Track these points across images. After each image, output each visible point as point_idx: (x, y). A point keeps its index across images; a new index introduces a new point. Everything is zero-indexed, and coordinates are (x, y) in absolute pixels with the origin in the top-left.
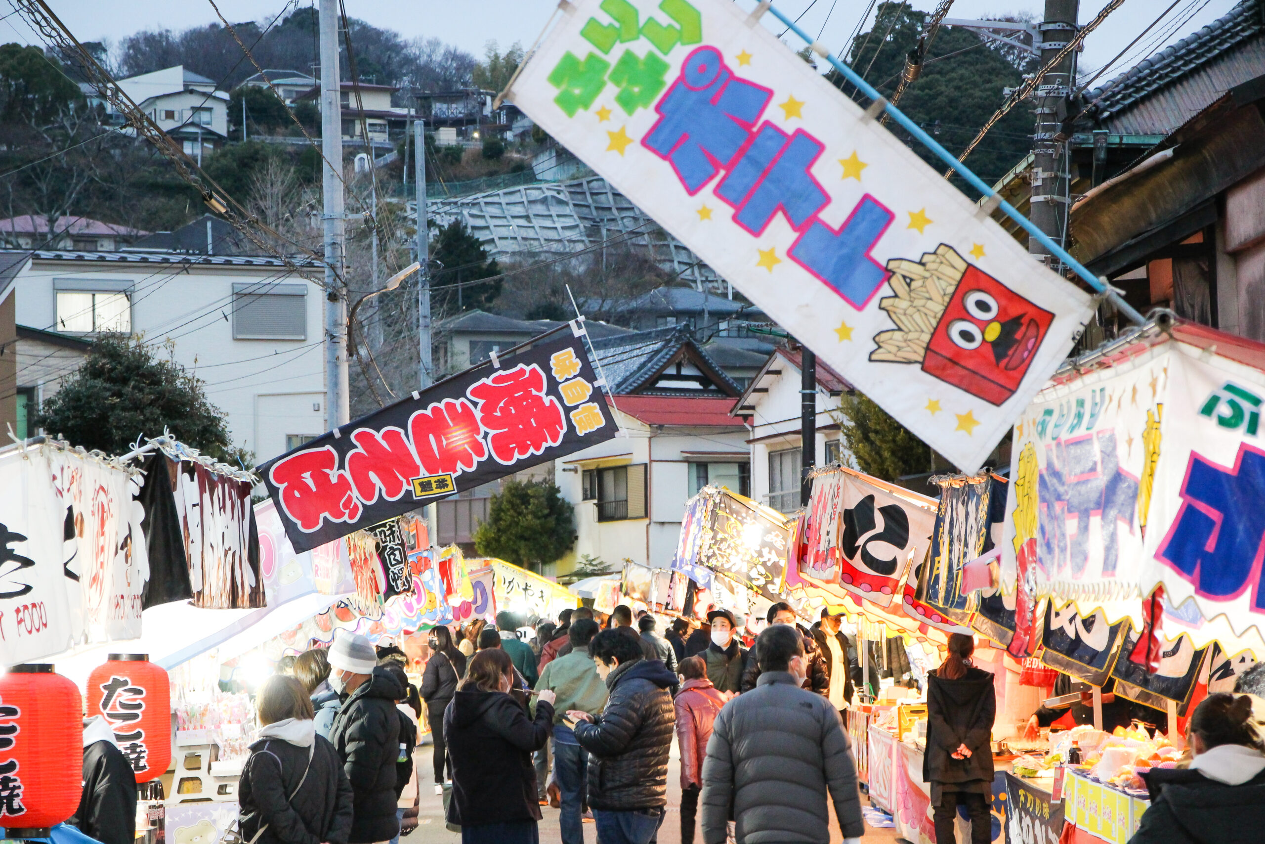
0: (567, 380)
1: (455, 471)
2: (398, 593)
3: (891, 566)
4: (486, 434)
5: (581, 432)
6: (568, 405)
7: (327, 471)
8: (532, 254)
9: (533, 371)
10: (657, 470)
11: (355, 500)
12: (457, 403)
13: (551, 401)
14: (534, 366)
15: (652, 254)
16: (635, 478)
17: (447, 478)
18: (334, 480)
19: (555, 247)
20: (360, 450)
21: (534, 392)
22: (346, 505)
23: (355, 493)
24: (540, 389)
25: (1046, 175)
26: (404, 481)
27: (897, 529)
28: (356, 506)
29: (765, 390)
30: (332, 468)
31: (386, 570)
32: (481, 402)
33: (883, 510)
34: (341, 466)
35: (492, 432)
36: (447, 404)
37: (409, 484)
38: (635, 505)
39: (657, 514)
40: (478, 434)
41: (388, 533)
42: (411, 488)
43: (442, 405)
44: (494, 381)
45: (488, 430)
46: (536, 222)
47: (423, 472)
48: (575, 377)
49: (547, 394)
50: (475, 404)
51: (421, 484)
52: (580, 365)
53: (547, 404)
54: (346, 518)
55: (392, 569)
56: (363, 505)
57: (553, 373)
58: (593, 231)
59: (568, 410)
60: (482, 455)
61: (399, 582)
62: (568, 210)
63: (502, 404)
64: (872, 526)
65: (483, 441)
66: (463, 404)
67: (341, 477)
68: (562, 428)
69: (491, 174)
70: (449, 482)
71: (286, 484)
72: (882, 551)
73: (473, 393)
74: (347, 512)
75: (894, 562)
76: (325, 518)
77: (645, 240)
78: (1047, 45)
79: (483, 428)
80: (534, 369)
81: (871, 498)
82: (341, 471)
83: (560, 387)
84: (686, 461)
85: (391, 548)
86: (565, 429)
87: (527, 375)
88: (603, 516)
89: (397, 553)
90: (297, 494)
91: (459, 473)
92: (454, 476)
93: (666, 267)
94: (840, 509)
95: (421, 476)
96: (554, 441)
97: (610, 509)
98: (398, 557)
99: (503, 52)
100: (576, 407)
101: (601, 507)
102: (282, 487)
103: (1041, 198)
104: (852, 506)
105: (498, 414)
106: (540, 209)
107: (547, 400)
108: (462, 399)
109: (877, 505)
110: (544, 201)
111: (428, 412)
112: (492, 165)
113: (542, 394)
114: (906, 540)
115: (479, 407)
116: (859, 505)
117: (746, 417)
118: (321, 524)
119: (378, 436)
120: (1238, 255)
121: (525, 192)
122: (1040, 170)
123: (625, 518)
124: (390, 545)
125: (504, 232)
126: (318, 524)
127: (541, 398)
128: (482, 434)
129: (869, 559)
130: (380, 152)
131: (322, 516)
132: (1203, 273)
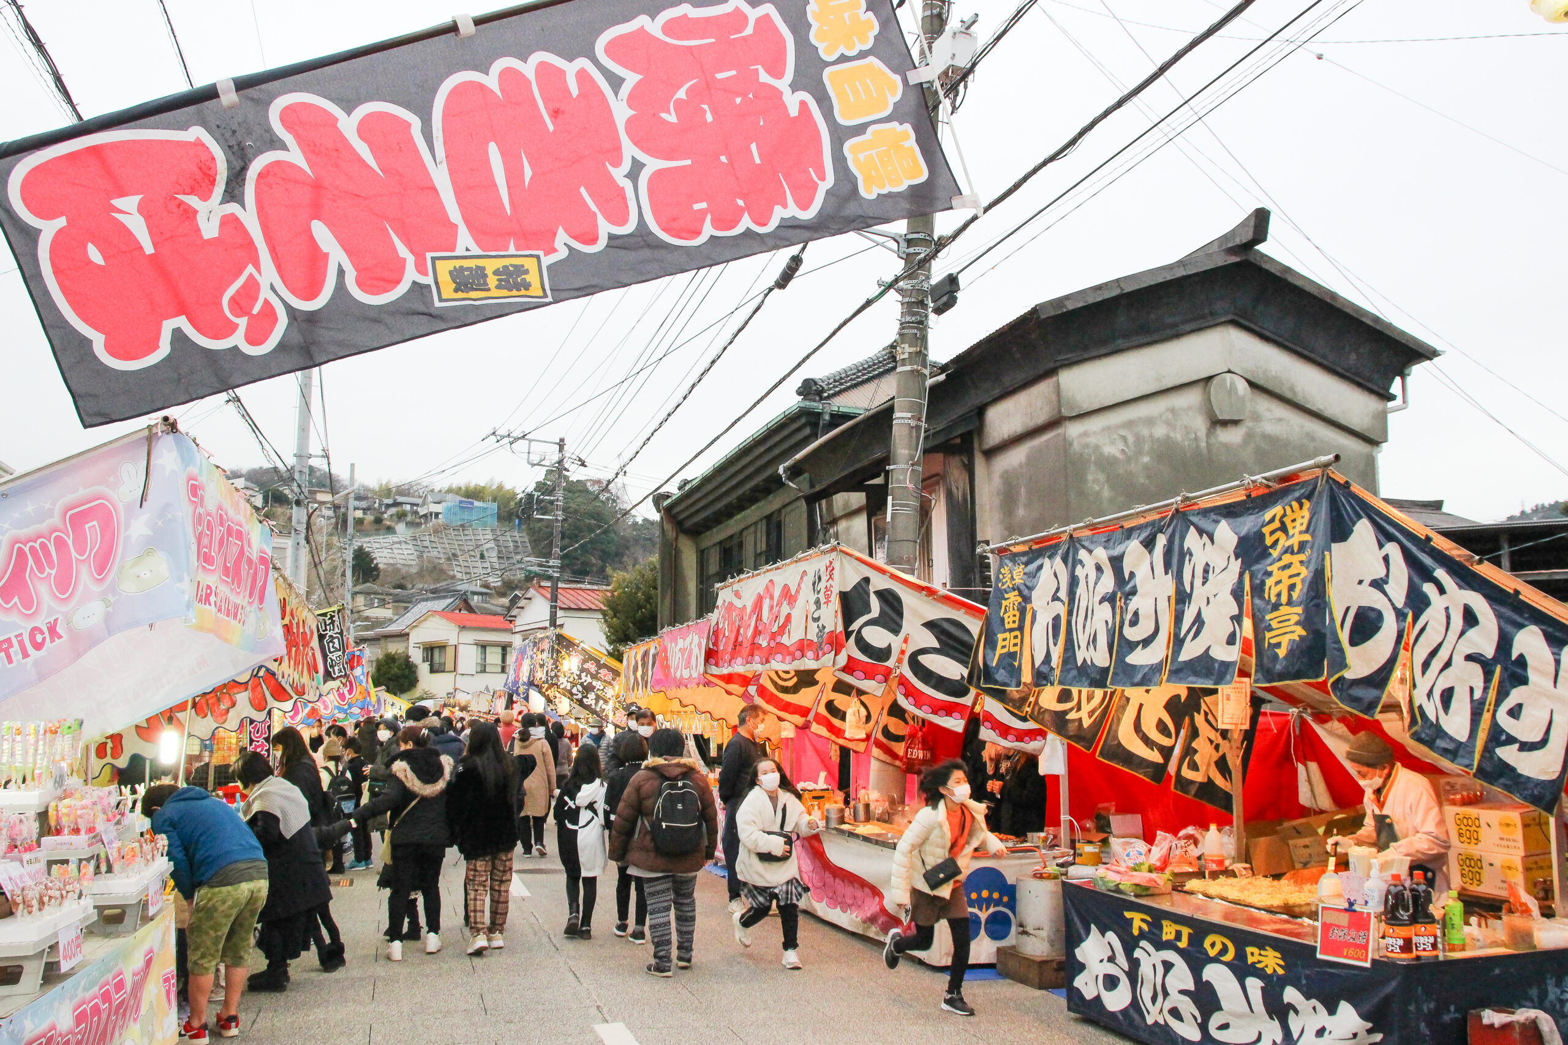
0: (843, 59)
1: (552, 250)
2: (334, 679)
3: (884, 654)
4: (637, 167)
5: (868, 192)
6: (842, 120)
7: (192, 201)
8: (392, 565)
9: (764, 22)
10: (461, 648)
11: (265, 293)
12: (571, 69)
13: (803, 104)
14: (768, 9)
15: (445, 567)
16: (450, 652)
17: (530, 264)
18: (209, 229)
19: (403, 562)
20: (295, 156)
21: (764, 77)
22: (241, 304)
23: (268, 274)
24: (777, 71)
25: (912, 350)
26: (410, 260)
27: (891, 612)
28: (268, 312)
29: (522, 608)
30: (205, 197)
31: (325, 657)
32: (631, 79)
33: (880, 594)
34: (233, 193)
35: (653, 165)
36: (542, 67)
37: (421, 268)
38: (449, 666)
39: (460, 670)
40: (617, 163)
41: (328, 622)
42: (428, 280)
43: (528, 69)
44: (669, 28)
45: (642, 157)
46: (396, 551)
47: (465, 241)
48: (863, 55)
49: (795, 87)
50: (616, 82)
51: (455, 274)
52: (876, 29)
53: (794, 111)
54: (237, 339)
55: (330, 655)
56: (290, 309)
57: (813, 38)
58: (420, 557)
59: (840, 135)
60: (623, 221)
61: (336, 668)
62: (410, 547)
63: (681, 94)
64: (867, 609)
65: (627, 185)
66: (582, 75)
67: (230, 223)
68: (822, 178)
69: (377, 530)
70: (533, 278)
71: (61, 222)
72: (877, 637)
73: (612, 49)
74: (242, 322)
75: (889, 648)
76: (178, 336)
77: (442, 561)
78: (911, 250)
79: (629, 150)
80: (767, 16)
81: (867, 580)
82: (233, 208)
83: (827, 73)
84: (476, 644)
85: (331, 636)
86: (830, 181)
87: (749, 30)
88: (433, 671)
89: (336, 641)
90: (95, 255)
91: (562, 253)
92: (547, 261)
93: (451, 573)
94: (836, 591)
95: (460, 251)
96: (804, 206)
97: (436, 667)
98: (337, 645)
99: (384, 483)
100: (860, 129)
101: (431, 666)
102: (49, 229)
103: (908, 368)
104: (848, 588)
105: (671, 118)
106: (398, 546)
107: (793, 102)
108: (583, 63)
109: (872, 589)
110: (400, 543)
111: (491, 81)
112: (377, 526)
113: (783, 85)
114: (901, 627)
115: (625, 90)
116: (855, 587)
117: (511, 621)
118: (164, 349)
119: (348, 124)
120: (990, 453)
121: (391, 538)
122: (906, 346)
123: (443, 671)
124: (330, 634)
125: (381, 554)
126: (154, 346)
127: (778, 94)
128: (626, 166)
129: (864, 646)
130: (329, 518)
131: (168, 327)
132: (964, 465)
